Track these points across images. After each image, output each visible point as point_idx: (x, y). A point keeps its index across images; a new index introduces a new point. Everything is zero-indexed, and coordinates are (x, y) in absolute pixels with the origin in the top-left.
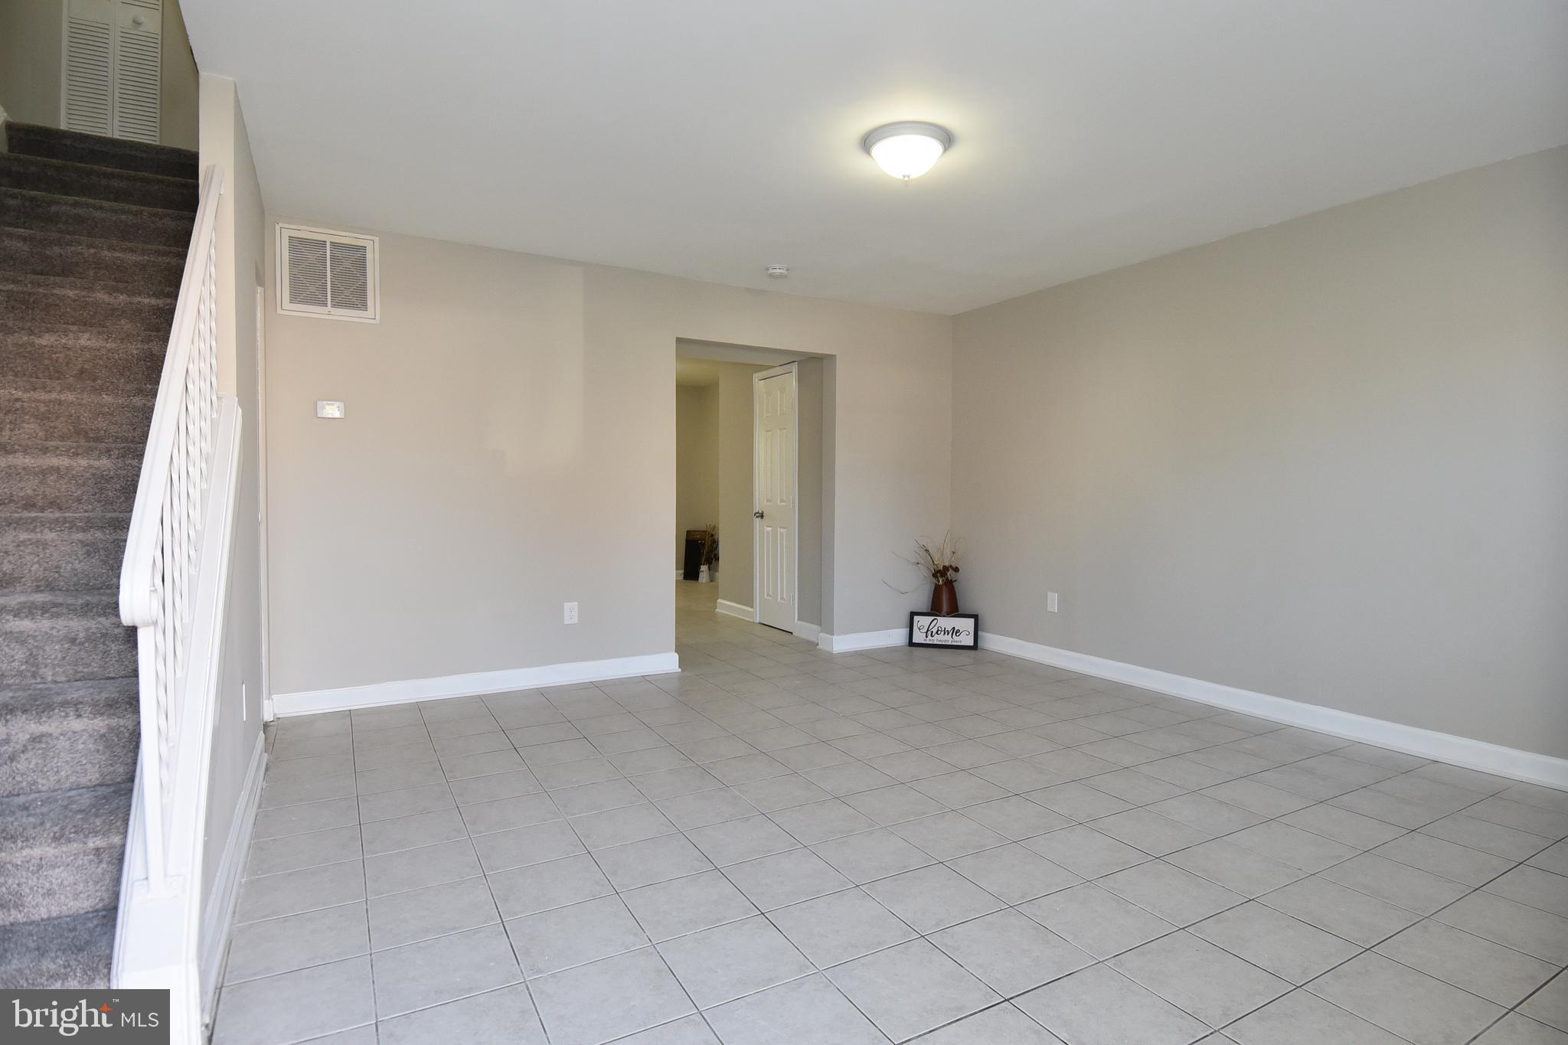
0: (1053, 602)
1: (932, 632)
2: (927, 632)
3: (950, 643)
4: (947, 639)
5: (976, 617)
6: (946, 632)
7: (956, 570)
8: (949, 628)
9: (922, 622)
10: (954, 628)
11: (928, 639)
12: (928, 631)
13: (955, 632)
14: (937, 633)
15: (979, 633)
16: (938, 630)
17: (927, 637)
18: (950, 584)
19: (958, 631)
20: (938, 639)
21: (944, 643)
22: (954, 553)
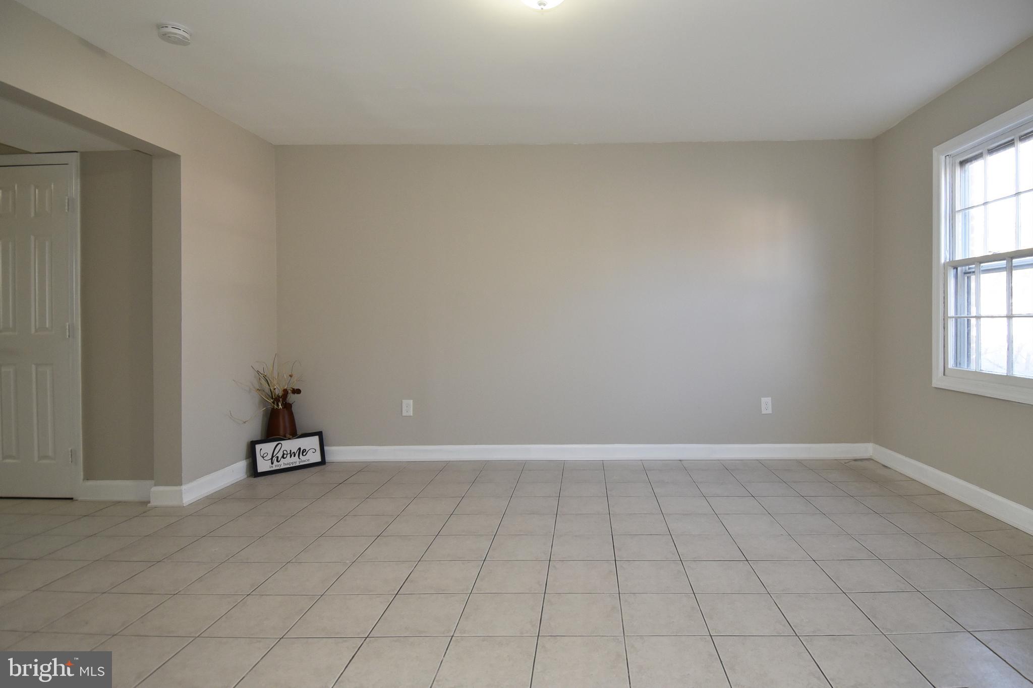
0: (408, 407)
1: (278, 457)
2: (272, 459)
3: (298, 464)
4: (295, 461)
5: (320, 434)
6: (292, 454)
7: (298, 391)
8: (295, 450)
9: (265, 449)
10: (300, 449)
11: (274, 465)
12: (273, 457)
13: (302, 452)
14: (283, 457)
15: (326, 448)
16: (284, 454)
17: (272, 463)
18: (288, 407)
19: (304, 451)
20: (283, 464)
21: (291, 466)
22: (291, 376)
